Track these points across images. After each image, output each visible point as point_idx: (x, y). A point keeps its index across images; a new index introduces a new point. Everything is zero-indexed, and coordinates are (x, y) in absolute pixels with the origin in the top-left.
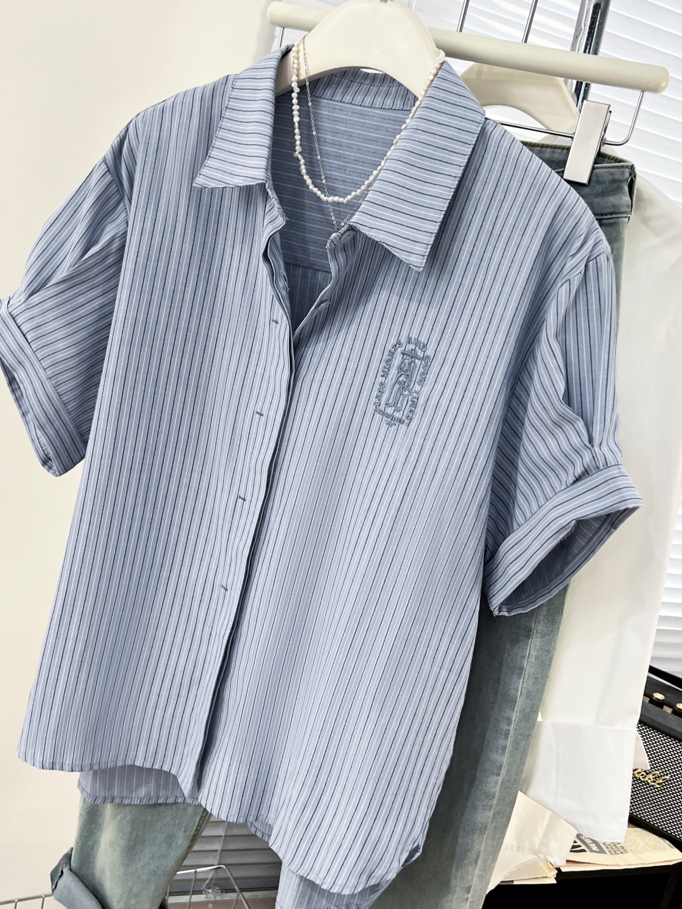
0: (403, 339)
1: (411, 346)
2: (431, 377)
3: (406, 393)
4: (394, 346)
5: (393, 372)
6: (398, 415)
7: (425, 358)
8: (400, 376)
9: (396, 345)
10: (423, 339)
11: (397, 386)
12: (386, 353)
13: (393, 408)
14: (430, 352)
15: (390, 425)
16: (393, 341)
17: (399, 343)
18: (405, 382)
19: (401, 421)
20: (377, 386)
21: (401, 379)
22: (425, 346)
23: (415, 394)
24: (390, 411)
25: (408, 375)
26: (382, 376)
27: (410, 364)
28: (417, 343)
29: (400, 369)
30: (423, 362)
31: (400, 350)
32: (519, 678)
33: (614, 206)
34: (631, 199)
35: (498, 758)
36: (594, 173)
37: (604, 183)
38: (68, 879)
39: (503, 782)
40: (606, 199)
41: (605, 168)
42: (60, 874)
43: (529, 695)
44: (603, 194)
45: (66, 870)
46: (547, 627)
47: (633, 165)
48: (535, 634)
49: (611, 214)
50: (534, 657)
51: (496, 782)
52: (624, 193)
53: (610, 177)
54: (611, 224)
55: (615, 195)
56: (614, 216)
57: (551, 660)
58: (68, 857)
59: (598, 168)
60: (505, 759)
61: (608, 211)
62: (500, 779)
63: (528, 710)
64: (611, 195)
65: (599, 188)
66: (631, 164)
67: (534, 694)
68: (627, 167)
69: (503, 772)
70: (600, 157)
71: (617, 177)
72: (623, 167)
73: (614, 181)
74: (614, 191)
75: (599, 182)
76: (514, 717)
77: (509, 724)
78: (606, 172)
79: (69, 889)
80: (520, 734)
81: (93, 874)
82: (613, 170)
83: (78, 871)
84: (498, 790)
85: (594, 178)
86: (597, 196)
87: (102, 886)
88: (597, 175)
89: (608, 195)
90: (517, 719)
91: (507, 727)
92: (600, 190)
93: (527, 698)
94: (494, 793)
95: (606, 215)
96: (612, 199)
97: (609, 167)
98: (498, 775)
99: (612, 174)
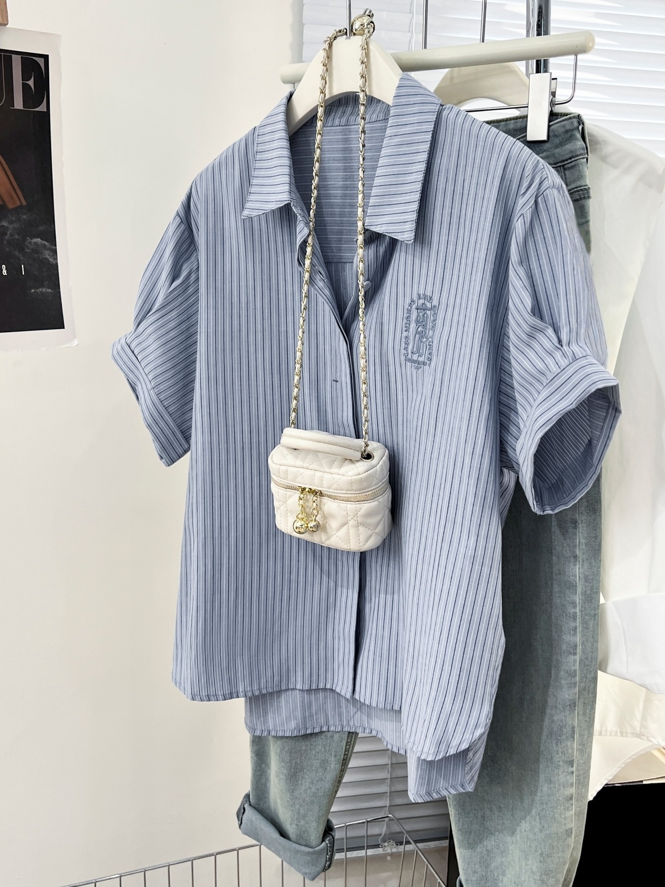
0: (415, 297)
1: (421, 301)
2: (439, 322)
3: (425, 340)
4: (410, 305)
5: (413, 325)
6: (421, 359)
7: (433, 308)
8: (419, 327)
9: (411, 304)
10: (429, 293)
11: (418, 336)
12: (406, 311)
13: (417, 355)
14: (435, 302)
15: (417, 368)
16: (408, 301)
17: (413, 301)
18: (422, 331)
19: (424, 363)
20: (403, 340)
21: (419, 329)
22: (431, 298)
23: (430, 339)
24: (415, 357)
25: (423, 325)
26: (406, 331)
27: (423, 315)
28: (425, 297)
29: (417, 321)
30: (432, 312)
31: (414, 306)
32: (575, 565)
33: (571, 152)
34: (585, 143)
35: (572, 639)
36: (551, 130)
37: (560, 136)
38: (250, 813)
39: (581, 660)
40: (563, 148)
41: (558, 123)
42: (242, 811)
43: (586, 579)
44: (561, 144)
45: (246, 806)
46: (589, 516)
47: (579, 115)
48: (580, 524)
49: (570, 158)
50: (584, 544)
51: (575, 661)
52: (577, 139)
53: (563, 130)
54: (572, 167)
55: (570, 142)
56: (573, 159)
57: (600, 545)
58: (247, 796)
59: (553, 125)
60: (578, 639)
61: (568, 156)
62: (578, 657)
63: (589, 592)
64: (567, 144)
65: (557, 141)
66: (577, 115)
67: (591, 577)
68: (574, 117)
69: (579, 650)
70: (553, 116)
71: (568, 127)
72: (570, 118)
73: (567, 132)
74: (569, 140)
75: (556, 136)
76: (578, 600)
77: (575, 607)
78: (559, 127)
79: (252, 822)
80: (587, 615)
81: (269, 807)
82: (564, 123)
83: (257, 806)
84: (578, 667)
85: (551, 134)
86: (557, 147)
87: (277, 816)
88: (553, 131)
89: (565, 144)
90: (580, 602)
91: (574, 610)
92: (558, 142)
93: (586, 581)
94: (575, 671)
95: (567, 160)
96: (569, 147)
97: (561, 122)
98: (575, 654)
99: (564, 126)
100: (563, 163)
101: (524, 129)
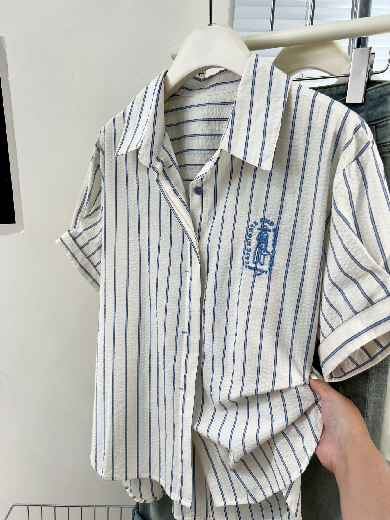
40: (377, 110)
53: (378, 94)
54: (383, 126)
55: (383, 105)
61: (380, 117)
71: (382, 92)
75: (371, 99)
82: (379, 89)
88: (368, 95)
97: (376, 88)
100: (375, 123)
101: (345, 94)
